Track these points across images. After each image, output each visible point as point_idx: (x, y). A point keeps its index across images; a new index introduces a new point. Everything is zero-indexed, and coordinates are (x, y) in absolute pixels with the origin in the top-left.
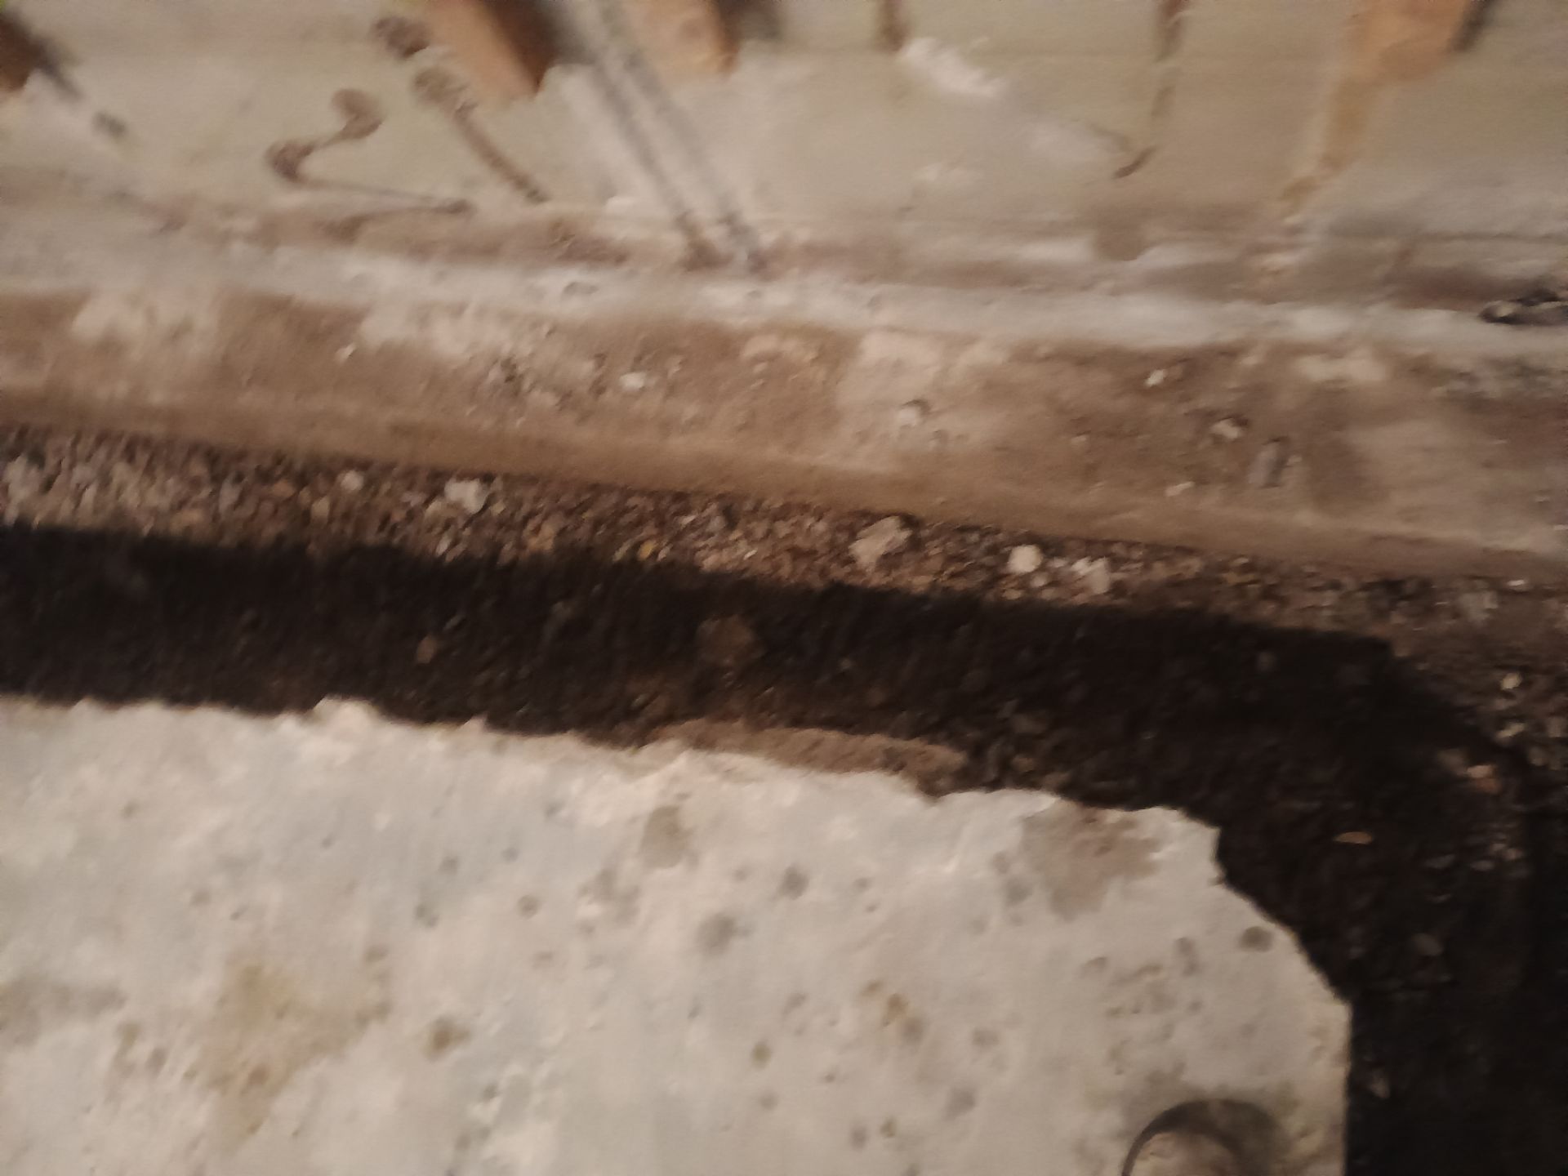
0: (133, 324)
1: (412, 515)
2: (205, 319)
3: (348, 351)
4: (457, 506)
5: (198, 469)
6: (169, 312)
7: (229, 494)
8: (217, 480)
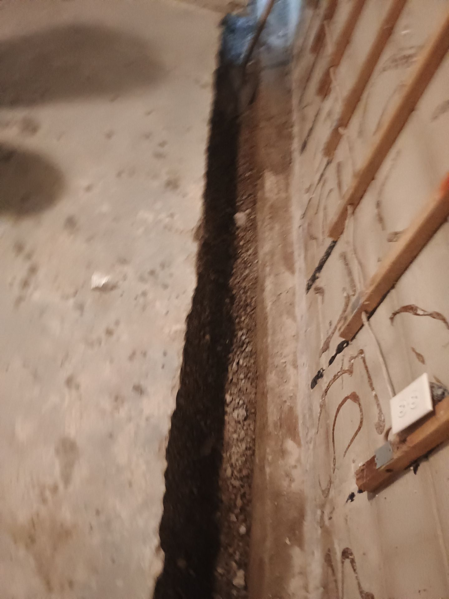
0: (292, 460)
1: (231, 556)
2: (295, 486)
3: (288, 542)
4: (235, 575)
5: (245, 472)
6: (296, 473)
7: (237, 483)
8: (241, 479)
